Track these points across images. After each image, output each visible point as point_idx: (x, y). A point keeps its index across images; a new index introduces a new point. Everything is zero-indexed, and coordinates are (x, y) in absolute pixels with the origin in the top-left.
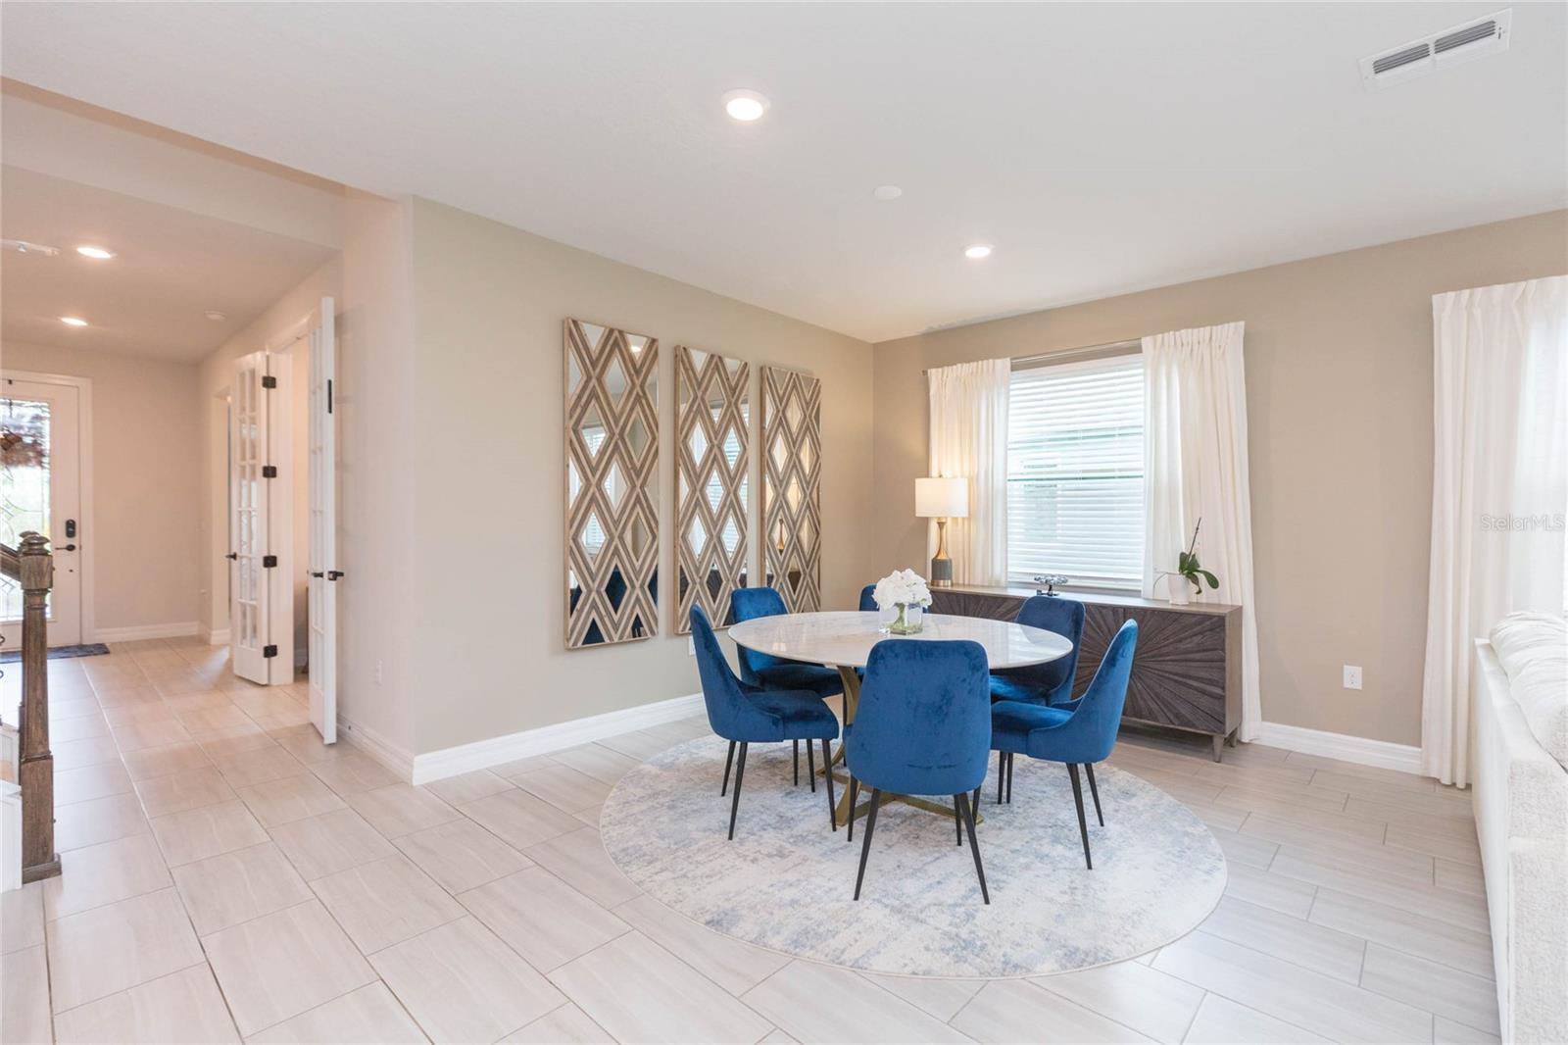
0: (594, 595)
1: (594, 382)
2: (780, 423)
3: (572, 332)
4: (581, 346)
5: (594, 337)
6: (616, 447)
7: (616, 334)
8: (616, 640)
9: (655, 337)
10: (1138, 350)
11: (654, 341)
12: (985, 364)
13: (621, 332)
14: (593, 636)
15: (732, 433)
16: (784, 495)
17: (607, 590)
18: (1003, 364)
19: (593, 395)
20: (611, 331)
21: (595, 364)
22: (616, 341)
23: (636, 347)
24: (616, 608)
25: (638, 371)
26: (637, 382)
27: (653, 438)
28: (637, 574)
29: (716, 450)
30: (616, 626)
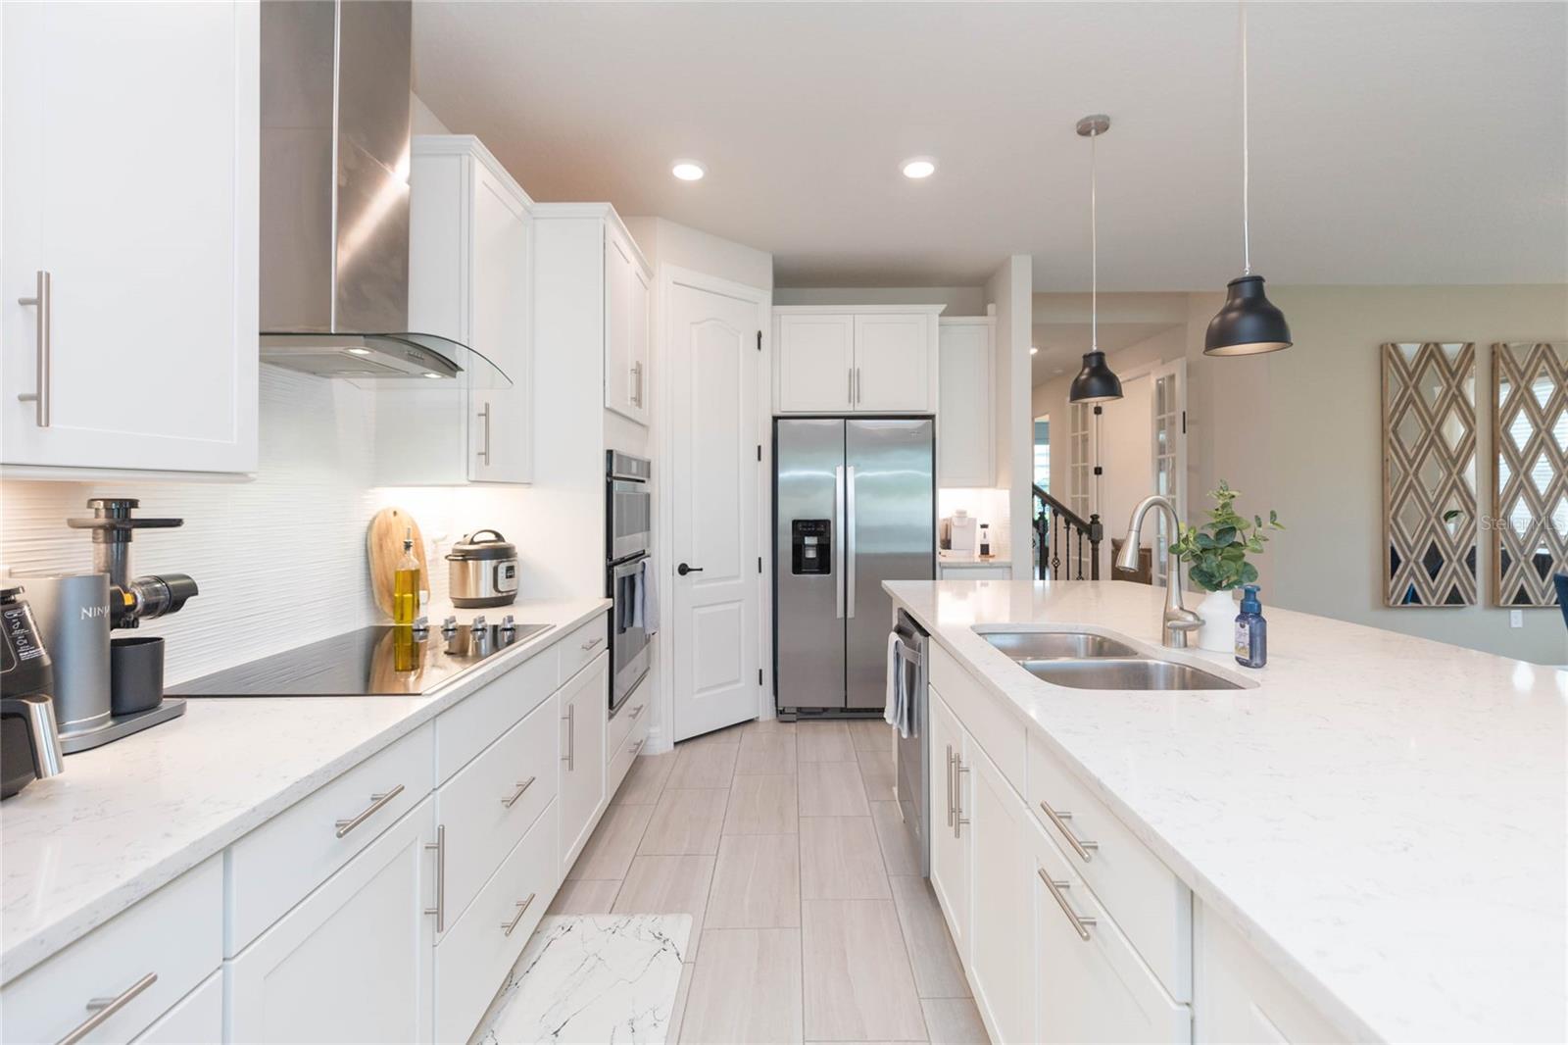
0: (1412, 564)
1: (1411, 390)
3: (1388, 353)
4: (1399, 363)
5: (1410, 350)
6: (1433, 441)
7: (1432, 346)
8: (1433, 604)
9: (1471, 341)
11: (1468, 346)
13: (1437, 345)
14: (1413, 597)
17: (1425, 562)
20: (1427, 346)
21: (1412, 376)
22: (1431, 352)
23: (1452, 350)
24: (1433, 577)
25: (1454, 374)
26: (1454, 384)
27: (1470, 430)
28: (1455, 549)
29: (1543, 434)
30: (1433, 593)
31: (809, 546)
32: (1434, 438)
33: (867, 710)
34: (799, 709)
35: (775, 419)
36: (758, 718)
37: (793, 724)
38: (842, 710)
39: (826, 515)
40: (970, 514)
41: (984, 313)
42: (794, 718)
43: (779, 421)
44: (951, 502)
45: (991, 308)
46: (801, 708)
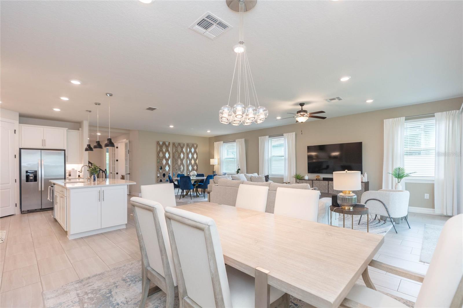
0: (161, 176)
1: (161, 149)
2: (190, 151)
3: (158, 143)
4: (159, 145)
5: (161, 143)
6: (164, 157)
8: (164, 181)
10: (235, 141)
11: (169, 143)
12: (220, 142)
13: (165, 142)
14: (161, 181)
15: (182, 154)
16: (191, 162)
17: (163, 175)
18: (222, 142)
19: (161, 150)
20: (163, 142)
21: (161, 147)
22: (164, 143)
23: (167, 144)
24: (164, 177)
25: (167, 147)
26: (167, 148)
27: (169, 155)
28: (167, 173)
29: (179, 156)
30: (164, 180)
31: (31, 176)
32: (164, 156)
33: (49, 208)
34: (28, 211)
35: (20, 149)
36: (15, 214)
37: (26, 214)
38: (41, 209)
39: (36, 169)
40: (76, 169)
41: (79, 130)
42: (26, 212)
43: (22, 150)
44: (70, 167)
45: (80, 129)
46: (28, 210)
